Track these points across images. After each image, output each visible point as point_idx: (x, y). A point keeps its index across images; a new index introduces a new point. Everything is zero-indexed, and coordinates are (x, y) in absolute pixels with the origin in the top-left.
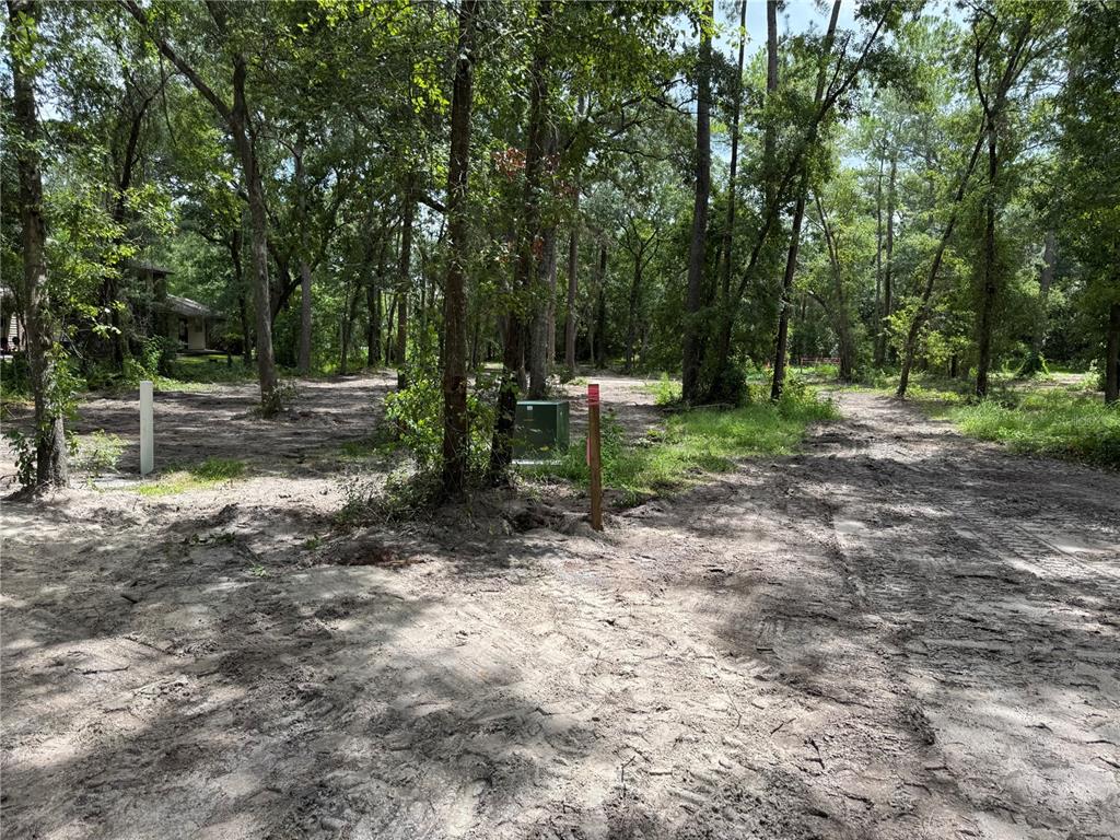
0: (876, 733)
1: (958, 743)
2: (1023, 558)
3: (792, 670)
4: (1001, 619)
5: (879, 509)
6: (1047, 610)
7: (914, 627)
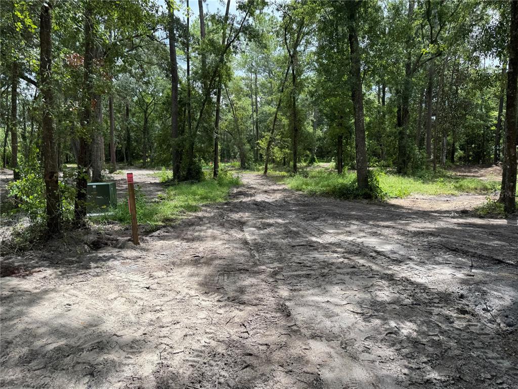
0: (268, 316)
1: (301, 314)
2: (315, 236)
3: (232, 295)
4: (310, 261)
5: (261, 222)
6: (325, 256)
7: (279, 269)
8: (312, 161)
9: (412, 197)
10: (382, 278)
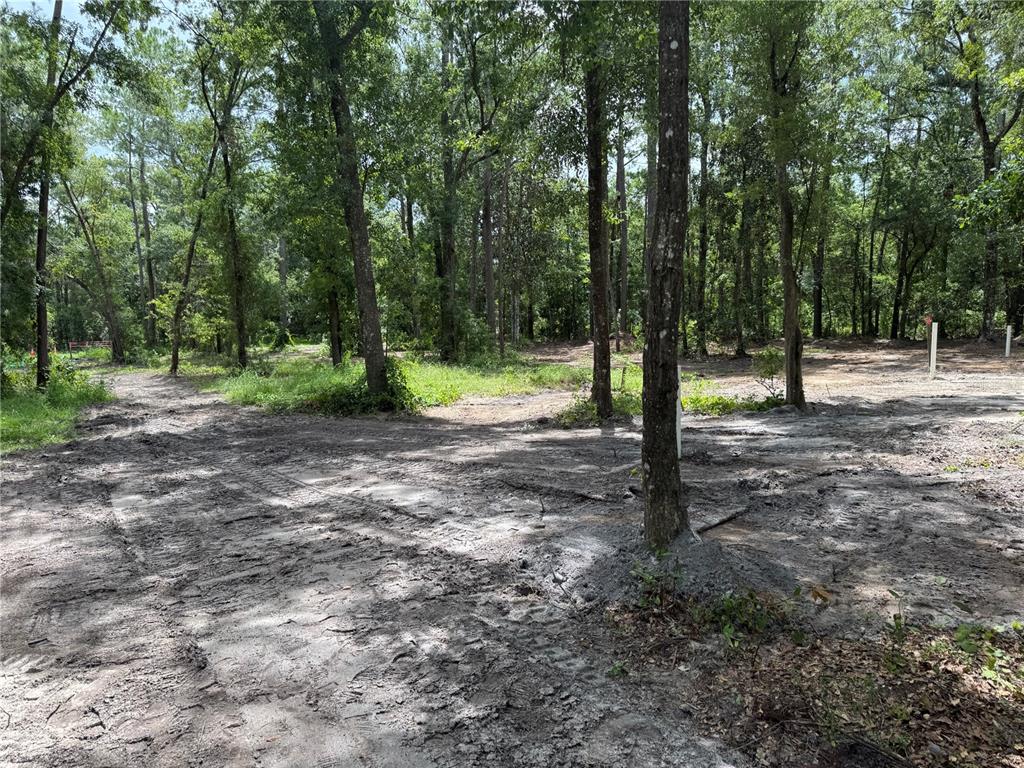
0: (154, 678)
1: (227, 659)
2: (278, 496)
3: (69, 651)
4: (260, 548)
5: (156, 479)
6: (295, 532)
7: (189, 576)
8: (282, 341)
9: (465, 402)
10: (397, 557)
